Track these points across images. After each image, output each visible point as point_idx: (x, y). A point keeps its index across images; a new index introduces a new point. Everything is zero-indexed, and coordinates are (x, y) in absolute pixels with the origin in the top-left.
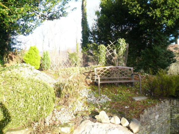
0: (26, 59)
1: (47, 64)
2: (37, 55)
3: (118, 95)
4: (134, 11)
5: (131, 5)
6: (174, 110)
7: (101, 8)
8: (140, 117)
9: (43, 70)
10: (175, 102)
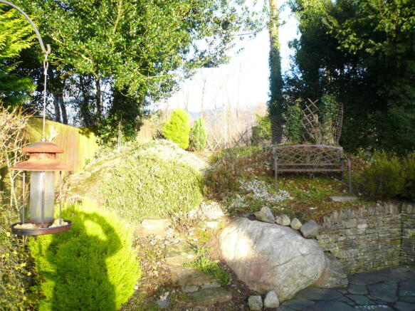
0: (166, 131)
1: (200, 140)
2: (184, 125)
3: (308, 192)
4: (346, 46)
5: (341, 35)
6: (407, 223)
7: (300, 34)
8: (323, 220)
9: (193, 151)
10: (409, 208)
